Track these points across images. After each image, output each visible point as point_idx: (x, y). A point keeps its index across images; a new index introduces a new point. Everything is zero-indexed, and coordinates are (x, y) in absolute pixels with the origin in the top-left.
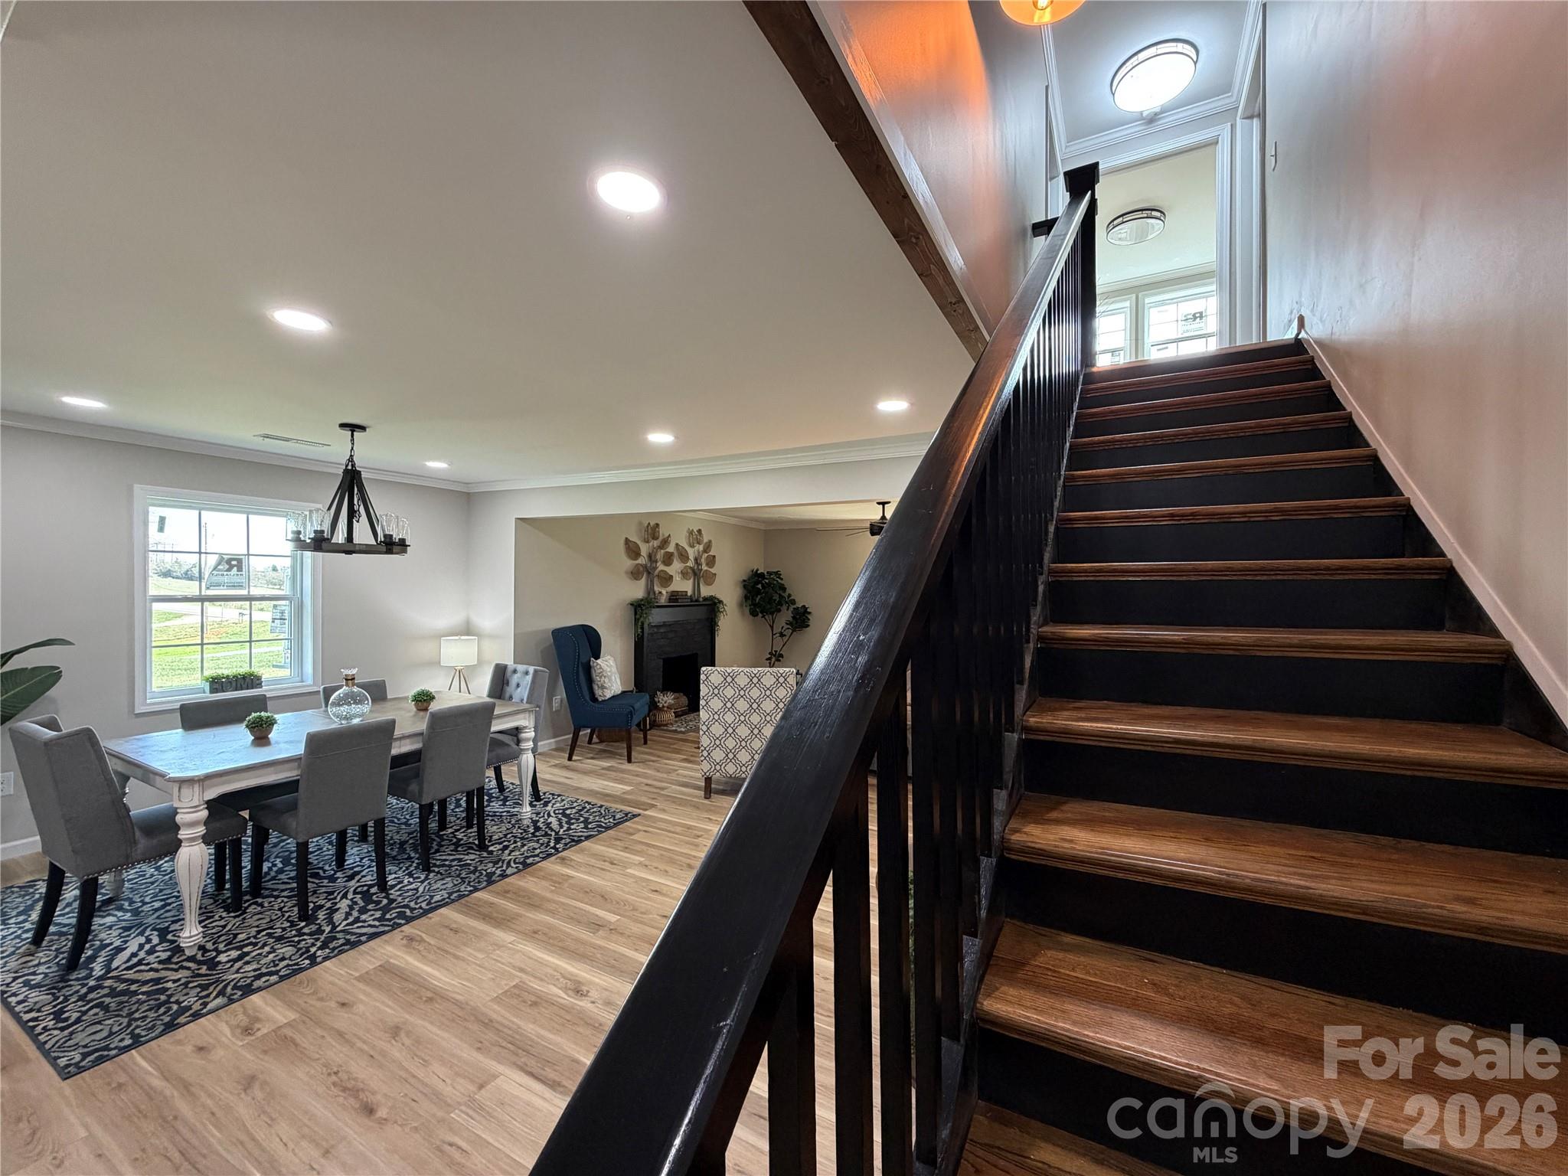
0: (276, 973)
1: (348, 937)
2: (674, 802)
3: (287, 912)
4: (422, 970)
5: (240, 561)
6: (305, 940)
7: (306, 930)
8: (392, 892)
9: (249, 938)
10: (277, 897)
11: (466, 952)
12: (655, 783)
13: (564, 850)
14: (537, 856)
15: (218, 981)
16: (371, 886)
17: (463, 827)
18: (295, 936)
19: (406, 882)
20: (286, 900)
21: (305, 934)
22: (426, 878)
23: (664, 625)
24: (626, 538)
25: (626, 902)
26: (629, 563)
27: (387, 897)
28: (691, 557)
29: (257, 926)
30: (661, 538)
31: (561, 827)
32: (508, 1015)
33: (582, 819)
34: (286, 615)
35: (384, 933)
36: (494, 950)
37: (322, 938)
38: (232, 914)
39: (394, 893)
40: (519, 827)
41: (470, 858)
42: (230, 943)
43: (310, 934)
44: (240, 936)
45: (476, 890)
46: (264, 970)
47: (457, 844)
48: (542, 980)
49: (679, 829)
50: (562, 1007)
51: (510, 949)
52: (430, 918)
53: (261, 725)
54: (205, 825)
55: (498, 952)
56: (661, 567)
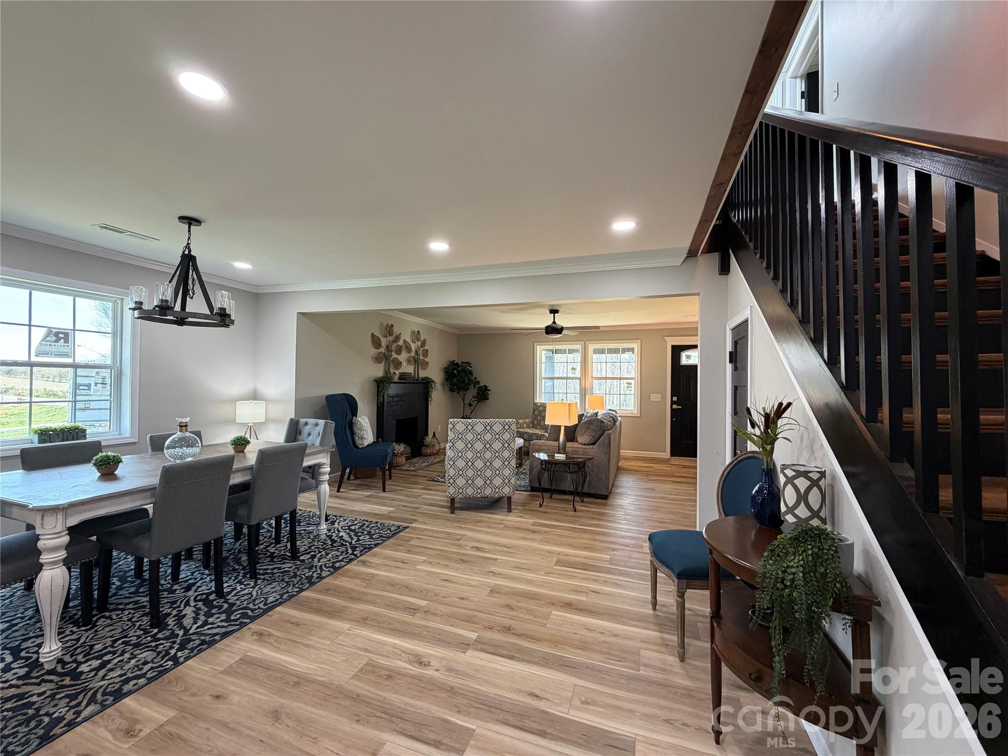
0: (143, 676)
1: (202, 638)
2: (429, 517)
3: (137, 622)
4: (281, 659)
5: (66, 335)
6: (162, 644)
7: (160, 636)
8: (229, 597)
9: (105, 648)
10: (123, 610)
11: (313, 640)
12: (410, 505)
13: (361, 555)
14: (342, 561)
15: (85, 690)
16: (210, 594)
17: (273, 543)
18: (151, 642)
19: (239, 588)
20: (132, 611)
21: (159, 639)
22: (256, 585)
23: (397, 396)
24: (372, 333)
25: (427, 591)
26: (374, 351)
27: (226, 601)
28: (413, 350)
29: (111, 637)
30: (394, 335)
31: (352, 539)
32: (371, 689)
33: (366, 532)
34: (108, 381)
35: (233, 632)
36: (337, 637)
37: (178, 640)
38: (83, 628)
39: (232, 598)
40: (318, 541)
41: (287, 566)
42: (88, 654)
43: (166, 639)
44: (96, 647)
45: (302, 590)
46: (130, 675)
47: (272, 556)
48: (387, 657)
49: (442, 535)
50: (413, 677)
51: (348, 634)
52: (271, 616)
53: (109, 463)
54: (66, 549)
55: (340, 638)
56: (394, 356)
